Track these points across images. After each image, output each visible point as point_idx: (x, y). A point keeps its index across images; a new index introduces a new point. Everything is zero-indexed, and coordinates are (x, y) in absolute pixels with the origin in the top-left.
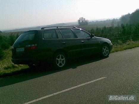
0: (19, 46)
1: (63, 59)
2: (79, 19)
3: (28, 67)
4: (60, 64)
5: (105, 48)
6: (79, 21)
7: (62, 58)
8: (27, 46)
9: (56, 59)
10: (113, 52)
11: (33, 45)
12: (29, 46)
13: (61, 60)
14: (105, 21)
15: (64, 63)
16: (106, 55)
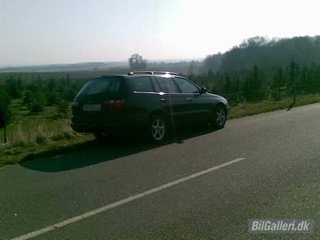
0: (90, 102)
1: (161, 128)
2: (130, 57)
3: (94, 138)
4: (158, 136)
5: (219, 112)
6: (131, 60)
7: (160, 125)
8: (107, 102)
9: (152, 125)
10: (231, 118)
11: (118, 101)
12: (112, 102)
13: (159, 129)
14: (176, 64)
15: (163, 134)
16: (221, 124)
